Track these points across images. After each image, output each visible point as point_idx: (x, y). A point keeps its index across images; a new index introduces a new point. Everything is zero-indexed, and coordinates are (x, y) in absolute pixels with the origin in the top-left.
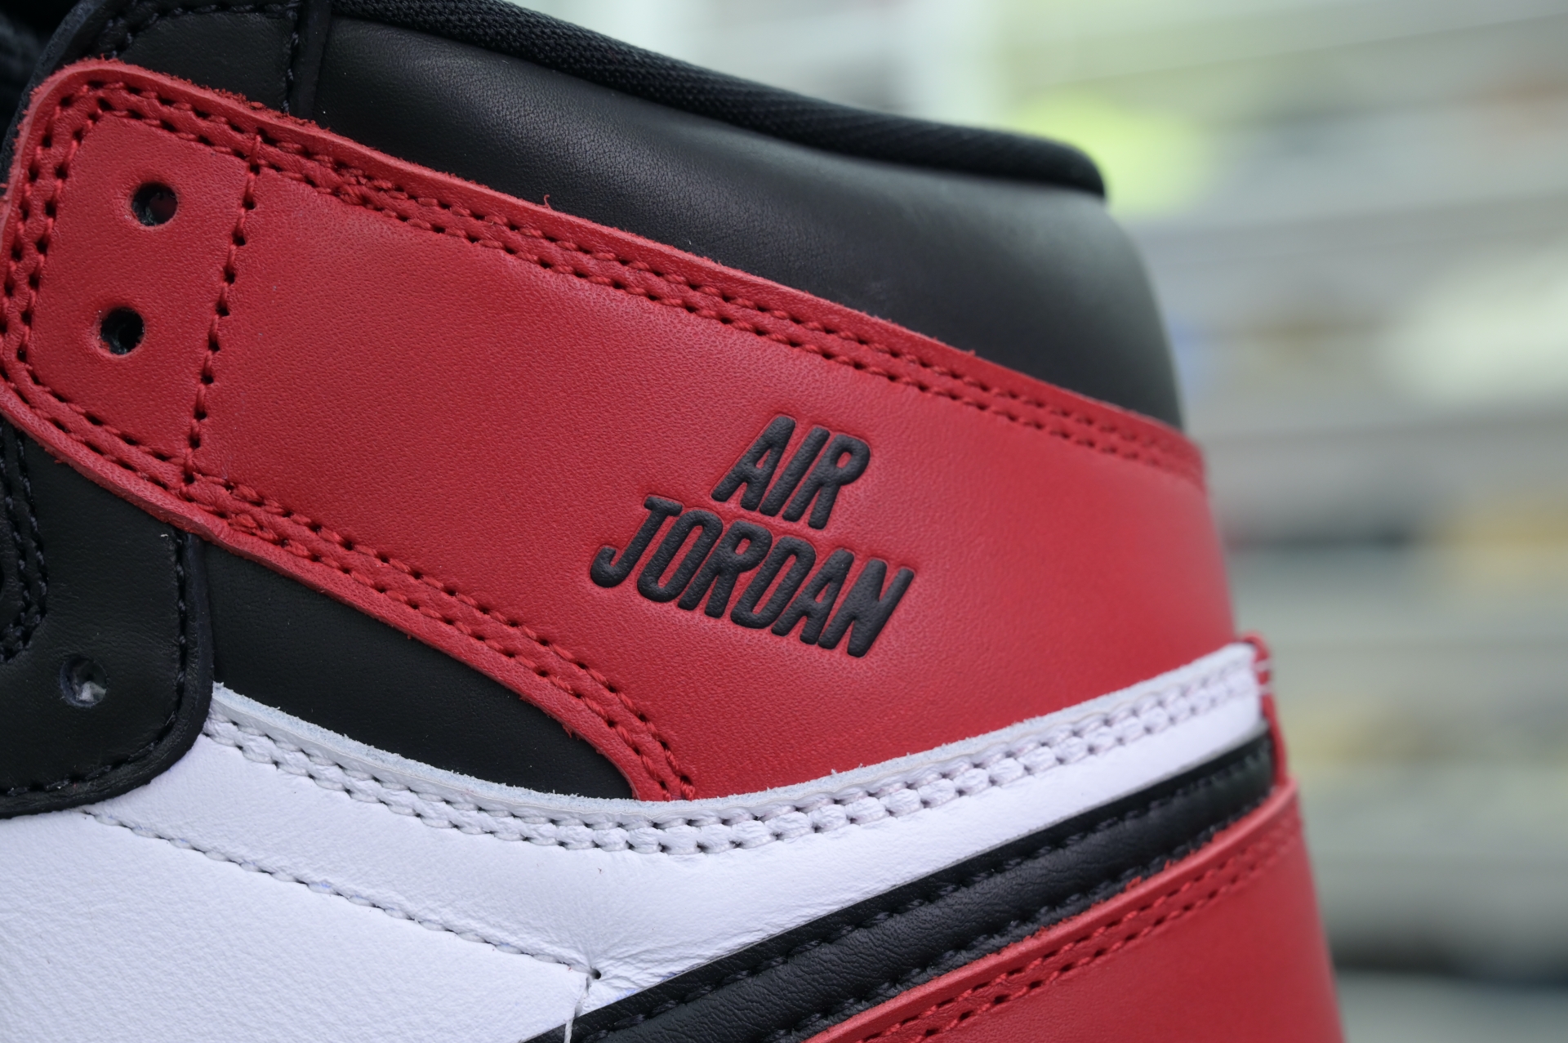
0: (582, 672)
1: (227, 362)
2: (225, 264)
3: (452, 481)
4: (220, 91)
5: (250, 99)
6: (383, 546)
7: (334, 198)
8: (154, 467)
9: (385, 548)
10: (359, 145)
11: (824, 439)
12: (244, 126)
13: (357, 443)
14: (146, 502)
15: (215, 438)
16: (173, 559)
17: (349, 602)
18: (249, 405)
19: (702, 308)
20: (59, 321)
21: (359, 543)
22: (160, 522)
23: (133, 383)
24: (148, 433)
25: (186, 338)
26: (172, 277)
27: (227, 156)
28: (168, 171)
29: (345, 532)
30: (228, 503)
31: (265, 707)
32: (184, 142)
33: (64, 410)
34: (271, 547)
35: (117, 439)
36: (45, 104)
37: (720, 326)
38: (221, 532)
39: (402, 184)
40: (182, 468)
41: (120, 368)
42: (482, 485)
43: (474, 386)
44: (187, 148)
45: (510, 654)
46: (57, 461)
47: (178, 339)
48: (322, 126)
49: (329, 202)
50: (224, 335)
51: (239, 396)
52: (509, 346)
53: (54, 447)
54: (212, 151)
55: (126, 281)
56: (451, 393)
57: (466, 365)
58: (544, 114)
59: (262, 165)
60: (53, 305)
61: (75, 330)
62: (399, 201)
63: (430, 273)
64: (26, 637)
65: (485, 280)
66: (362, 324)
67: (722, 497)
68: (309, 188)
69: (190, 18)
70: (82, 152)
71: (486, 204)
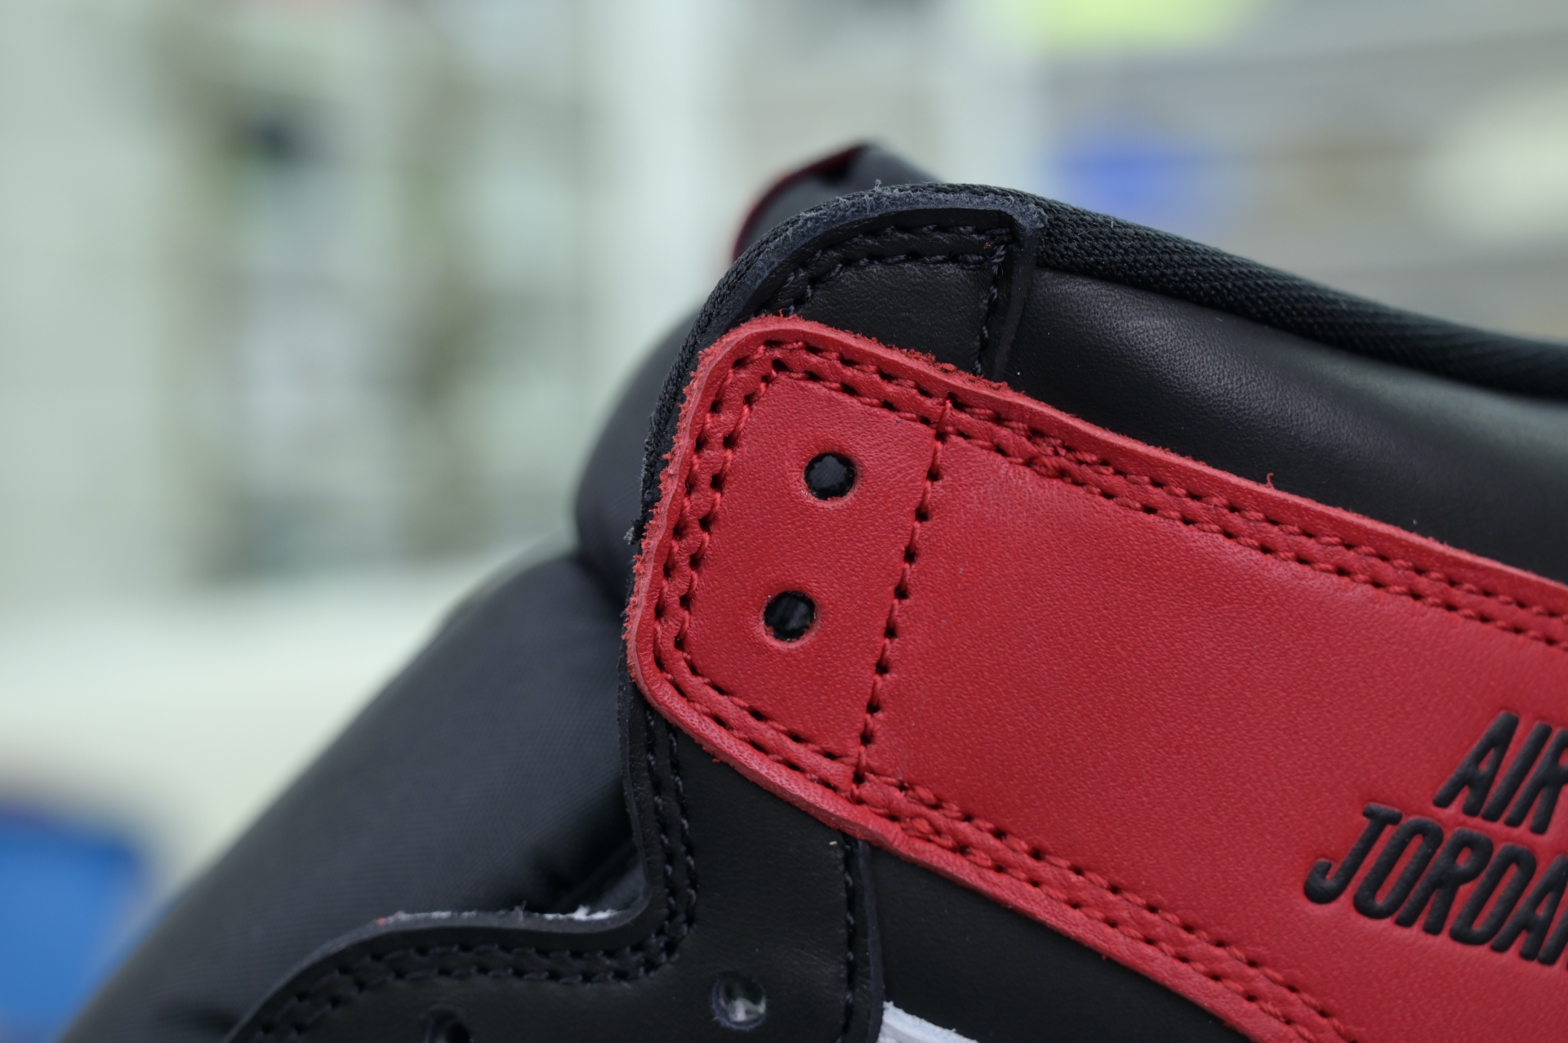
0: (1293, 997)
1: (906, 651)
2: (907, 544)
3: (1158, 789)
4: (908, 351)
5: (940, 360)
6: (1079, 858)
7: (1027, 470)
8: (825, 768)
9: (1080, 861)
10: (1059, 412)
11: (1545, 734)
12: (933, 391)
13: (1052, 744)
14: (817, 808)
15: (891, 735)
16: (841, 868)
17: (1040, 920)
18: (929, 699)
19: (1429, 596)
20: (723, 607)
21: (1050, 854)
22: (829, 828)
23: (804, 676)
24: (818, 731)
25: (864, 626)
26: (851, 559)
27: (913, 424)
28: (849, 440)
29: (1035, 842)
30: (902, 806)
31: (938, 1029)
32: (867, 407)
33: (727, 706)
34: (950, 856)
35: (784, 737)
36: (718, 368)
37: (1446, 614)
38: (895, 839)
39: (1109, 458)
40: (854, 769)
41: (790, 659)
42: (1192, 793)
43: (1186, 685)
44: (870, 414)
45: (1216, 977)
46: (714, 760)
47: (855, 627)
48: (1016, 387)
49: (1022, 474)
50: (904, 621)
51: (918, 688)
52: (1227, 641)
53: (716, 747)
54: (897, 419)
55: (801, 563)
56: (1161, 693)
57: (1178, 662)
58: (1266, 380)
59: (950, 433)
60: (717, 589)
61: (742, 617)
62: (1104, 476)
63: (1140, 559)
64: (670, 948)
65: (1202, 568)
66: (1061, 613)
67: (1444, 802)
68: (1000, 458)
69: (876, 268)
70: (754, 420)
71: (1207, 485)
